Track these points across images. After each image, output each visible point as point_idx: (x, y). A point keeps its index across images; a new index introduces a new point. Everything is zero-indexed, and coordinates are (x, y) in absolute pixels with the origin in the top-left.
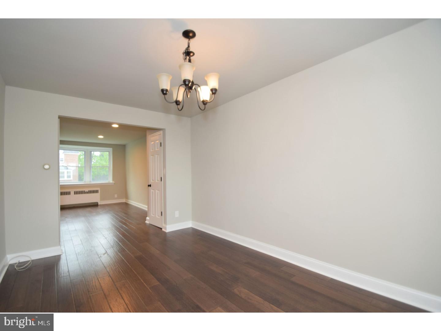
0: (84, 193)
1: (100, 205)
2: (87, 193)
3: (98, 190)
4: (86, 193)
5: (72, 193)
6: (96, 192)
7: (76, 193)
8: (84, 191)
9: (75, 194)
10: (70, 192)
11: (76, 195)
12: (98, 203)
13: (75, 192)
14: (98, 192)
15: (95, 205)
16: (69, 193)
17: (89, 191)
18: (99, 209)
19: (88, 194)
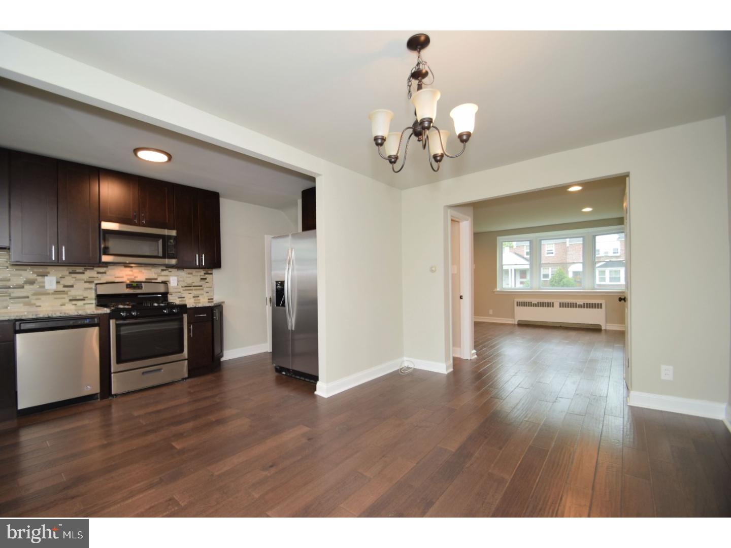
0: (576, 307)
1: (605, 330)
2: (581, 307)
3: (601, 304)
4: (579, 307)
5: (557, 305)
6: (599, 306)
7: (562, 305)
8: (576, 303)
9: (560, 307)
10: (553, 303)
11: (562, 308)
12: (600, 326)
13: (560, 303)
14: (601, 308)
15: (595, 329)
16: (551, 305)
18: (602, 337)
19: (583, 309)
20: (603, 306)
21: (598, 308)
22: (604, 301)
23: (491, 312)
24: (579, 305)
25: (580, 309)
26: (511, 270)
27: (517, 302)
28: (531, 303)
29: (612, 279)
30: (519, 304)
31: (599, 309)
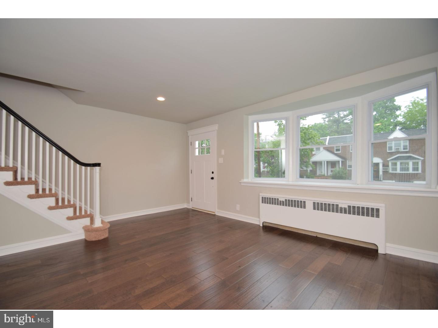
0: (337, 211)
1: (384, 255)
2: (347, 212)
3: (378, 210)
5: (310, 205)
6: (374, 213)
7: (318, 206)
8: (337, 205)
9: (314, 209)
13: (316, 204)
14: (378, 216)
16: (301, 205)
17: (349, 207)
20: (382, 213)
21: (372, 216)
22: (383, 205)
23: (238, 207)
24: (341, 208)
25: (343, 215)
26: (324, 162)
27: (263, 198)
28: (278, 199)
29: (402, 169)
30: (266, 200)
31: (375, 219)
